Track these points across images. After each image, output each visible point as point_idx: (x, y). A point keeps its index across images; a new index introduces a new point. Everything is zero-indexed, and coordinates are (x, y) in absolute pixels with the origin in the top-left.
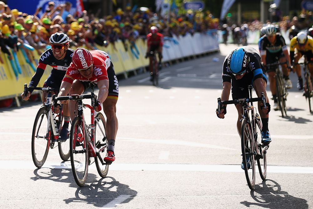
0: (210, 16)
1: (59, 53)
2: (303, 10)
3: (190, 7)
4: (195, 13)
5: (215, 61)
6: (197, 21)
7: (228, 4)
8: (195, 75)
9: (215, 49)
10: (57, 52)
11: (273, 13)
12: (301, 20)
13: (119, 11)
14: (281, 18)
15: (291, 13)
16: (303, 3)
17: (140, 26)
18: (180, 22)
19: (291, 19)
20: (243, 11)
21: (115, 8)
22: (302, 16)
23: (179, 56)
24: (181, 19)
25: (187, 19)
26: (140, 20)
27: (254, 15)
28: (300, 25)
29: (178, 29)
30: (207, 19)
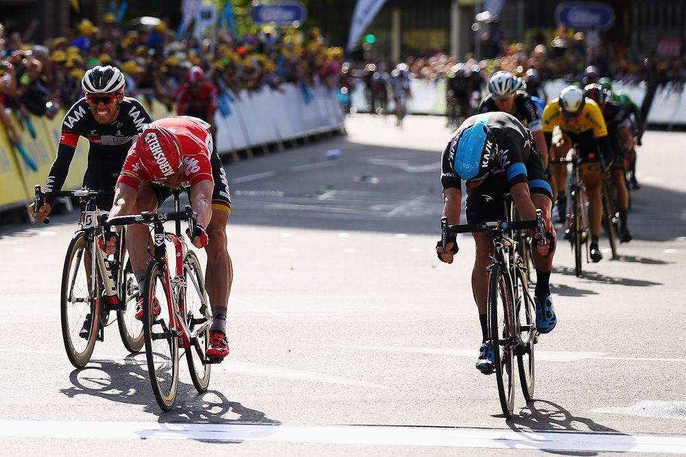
0: (320, 40)
1: (105, 113)
2: (561, 28)
3: (268, 18)
4: (282, 34)
5: (333, 158)
6: (286, 53)
7: (366, 12)
8: (280, 194)
9: (334, 125)
10: (103, 111)
11: (485, 35)
12: (556, 53)
13: (86, 24)
14: (506, 47)
15: (529, 35)
16: (560, 8)
17: (139, 64)
18: (243, 56)
19: (529, 52)
20: (404, 28)
21: (76, 17)
22: (558, 42)
23: (240, 144)
24: (246, 47)
25: (261, 48)
26: (140, 49)
27: (435, 39)
28: (552, 65)
29: (239, 73)
30: (313, 47)
